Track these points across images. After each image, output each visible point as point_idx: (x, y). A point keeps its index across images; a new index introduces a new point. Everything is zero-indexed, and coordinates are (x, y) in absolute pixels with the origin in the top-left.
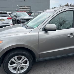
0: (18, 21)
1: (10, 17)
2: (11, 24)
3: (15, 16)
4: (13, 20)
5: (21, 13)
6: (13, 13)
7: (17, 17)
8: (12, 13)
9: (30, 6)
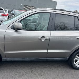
9: (35, 7)
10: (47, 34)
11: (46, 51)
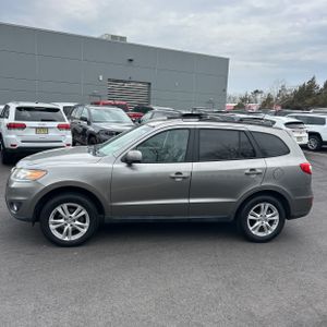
0: (92, 135)
1: (67, 122)
2: (68, 145)
3: (83, 119)
4: (75, 133)
5: (106, 111)
6: (80, 108)
7: (89, 123)
8: (74, 107)
9: (150, 84)
10: (186, 168)
11: (186, 201)
